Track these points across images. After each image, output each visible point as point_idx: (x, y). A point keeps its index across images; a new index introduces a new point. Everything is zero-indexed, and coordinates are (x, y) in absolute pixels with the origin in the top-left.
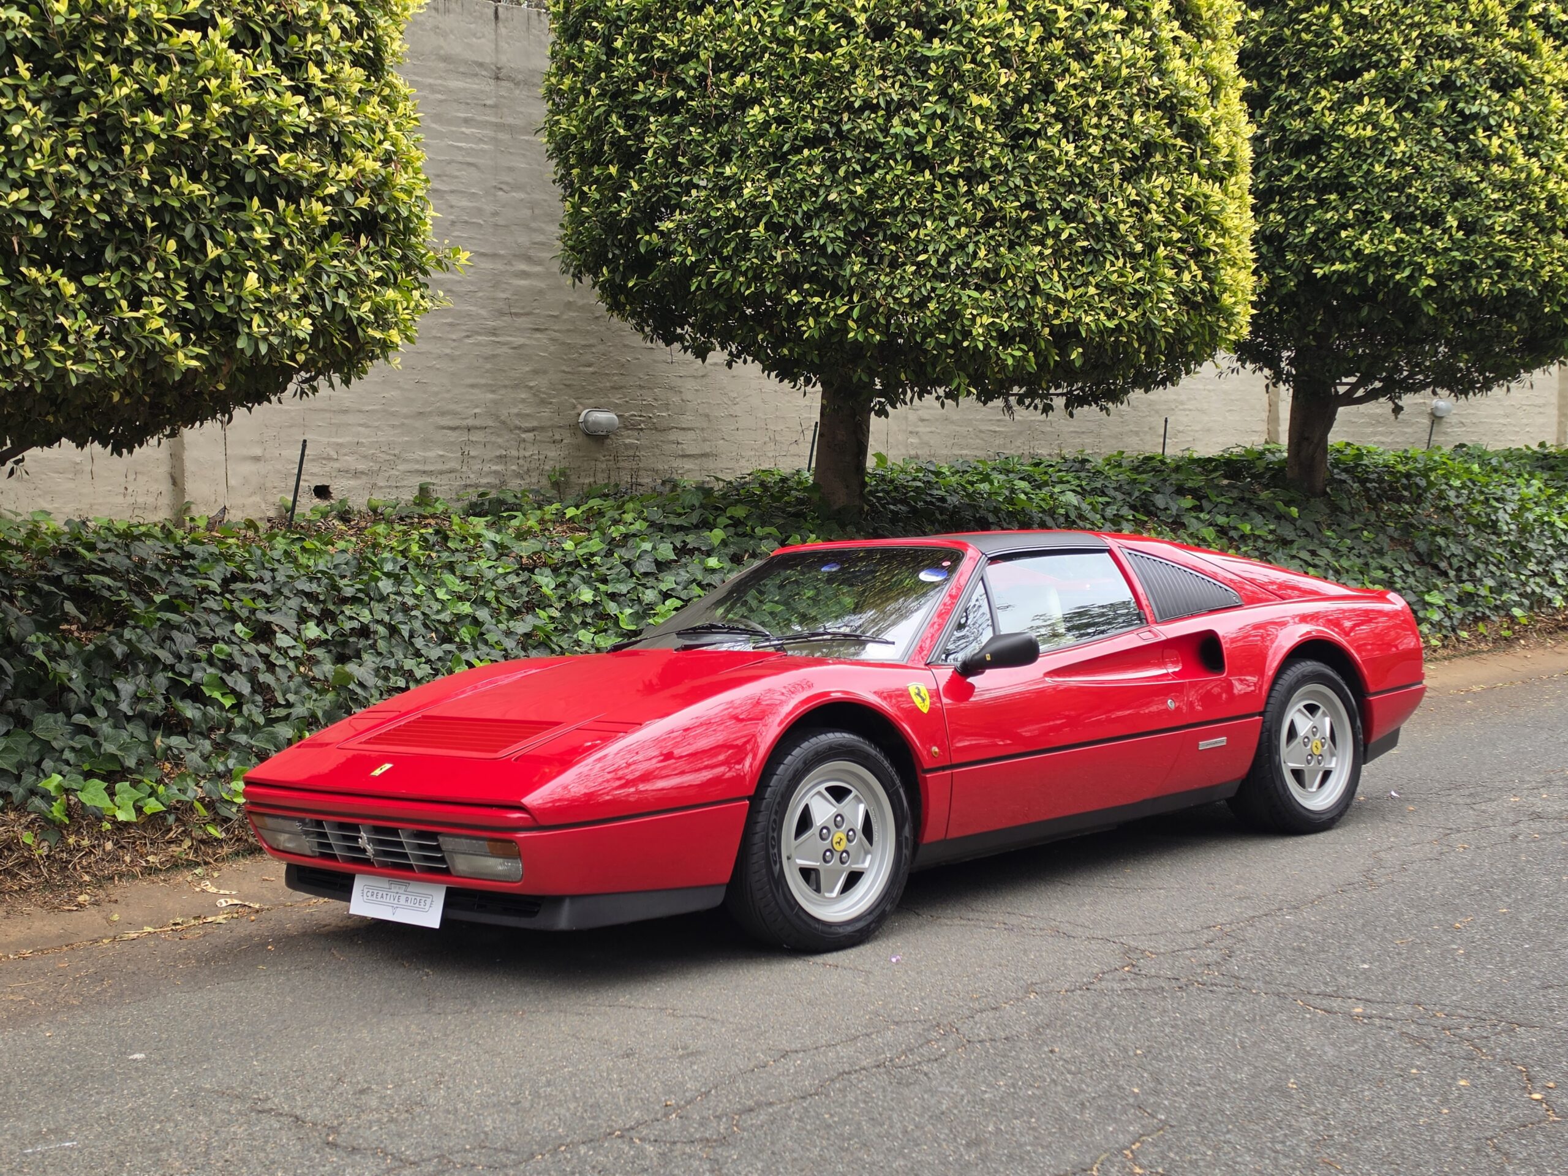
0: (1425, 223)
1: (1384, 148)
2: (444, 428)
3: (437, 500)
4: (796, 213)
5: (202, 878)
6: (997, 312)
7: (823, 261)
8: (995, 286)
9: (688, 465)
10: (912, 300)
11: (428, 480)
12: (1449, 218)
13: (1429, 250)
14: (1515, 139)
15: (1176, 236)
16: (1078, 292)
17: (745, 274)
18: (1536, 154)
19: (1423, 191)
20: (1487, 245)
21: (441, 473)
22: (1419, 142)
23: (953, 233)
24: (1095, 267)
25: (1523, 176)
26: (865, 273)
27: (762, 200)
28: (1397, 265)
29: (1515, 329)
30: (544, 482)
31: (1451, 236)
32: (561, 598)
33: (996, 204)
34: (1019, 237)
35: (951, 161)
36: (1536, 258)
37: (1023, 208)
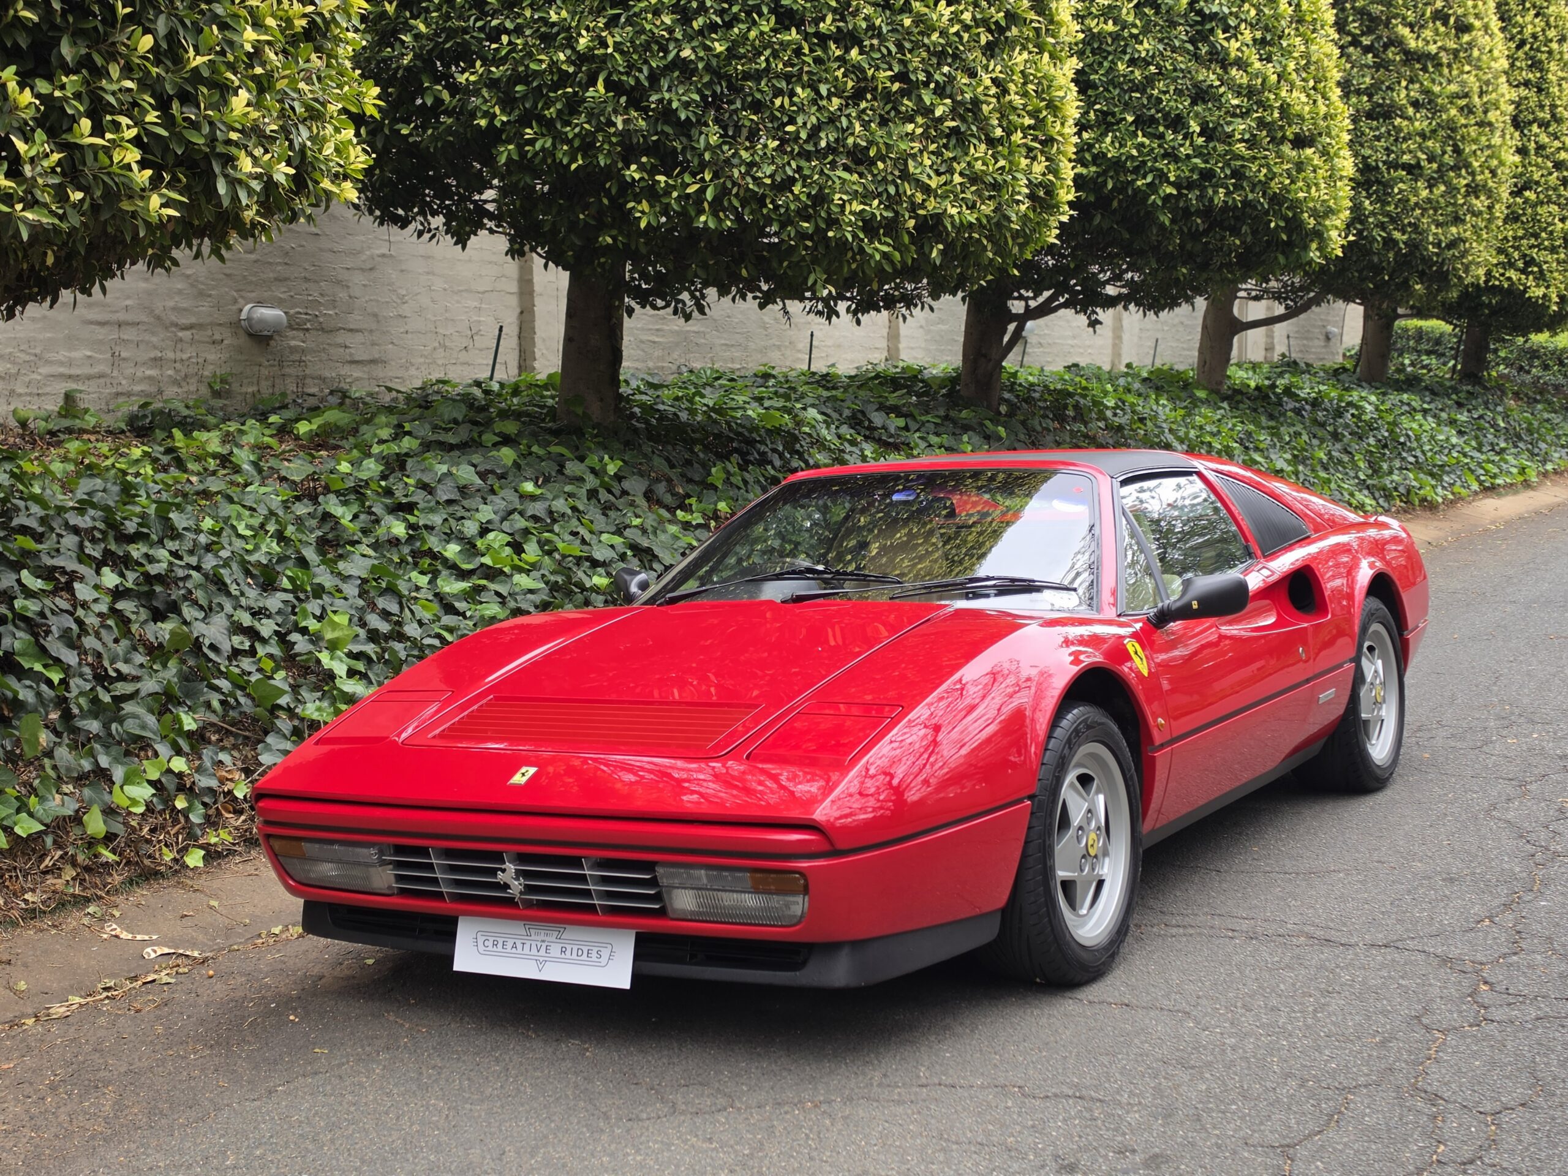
0: (1167, 127)
1: (1126, 45)
2: (91, 323)
3: (86, 411)
4: (640, 71)
5: (102, 920)
6: (866, 197)
7: (668, 129)
8: (861, 169)
9: (357, 372)
10: (773, 181)
11: (74, 386)
12: (1192, 123)
13: (1171, 155)
14: (1251, 43)
15: (1028, 121)
16: (943, 179)
17: (569, 142)
18: (1269, 60)
19: (1165, 93)
20: (1227, 152)
21: (89, 378)
22: (1161, 41)
23: (824, 103)
24: (958, 152)
25: (1259, 81)
26: (719, 146)
27: (602, 51)
28: (1139, 170)
29: (1238, 242)
30: (204, 391)
31: (1192, 141)
32: (365, 532)
33: (870, 73)
34: (888, 113)
35: (823, 19)
36: (1270, 170)
37: (893, 79)
